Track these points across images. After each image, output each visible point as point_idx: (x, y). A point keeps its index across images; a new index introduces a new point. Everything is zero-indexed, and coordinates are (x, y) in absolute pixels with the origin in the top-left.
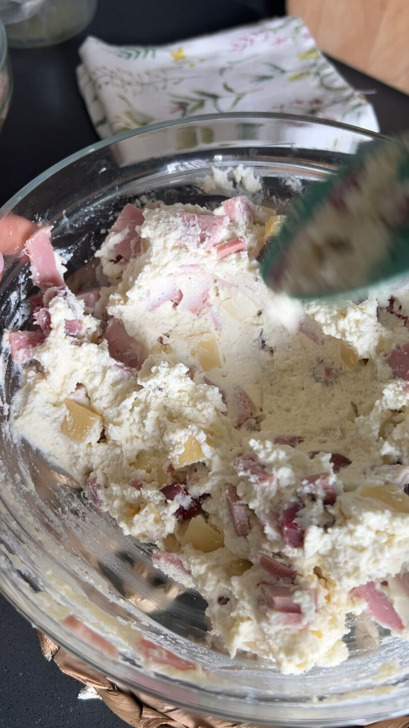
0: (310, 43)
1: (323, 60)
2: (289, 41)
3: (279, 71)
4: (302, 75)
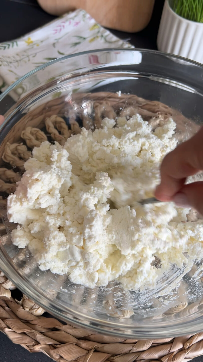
0: (93, 21)
1: (102, 29)
2: (82, 22)
3: (82, 38)
4: (94, 38)
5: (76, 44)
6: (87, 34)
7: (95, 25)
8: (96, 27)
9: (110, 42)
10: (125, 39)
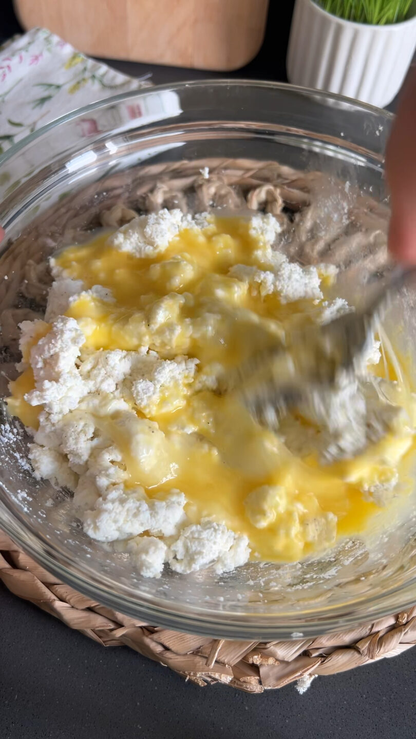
0: (68, 50)
1: (90, 62)
2: (46, 55)
3: (53, 87)
4: (79, 83)
5: (43, 100)
6: (62, 77)
7: (74, 57)
8: (78, 60)
9: (112, 87)
10: (142, 77)
